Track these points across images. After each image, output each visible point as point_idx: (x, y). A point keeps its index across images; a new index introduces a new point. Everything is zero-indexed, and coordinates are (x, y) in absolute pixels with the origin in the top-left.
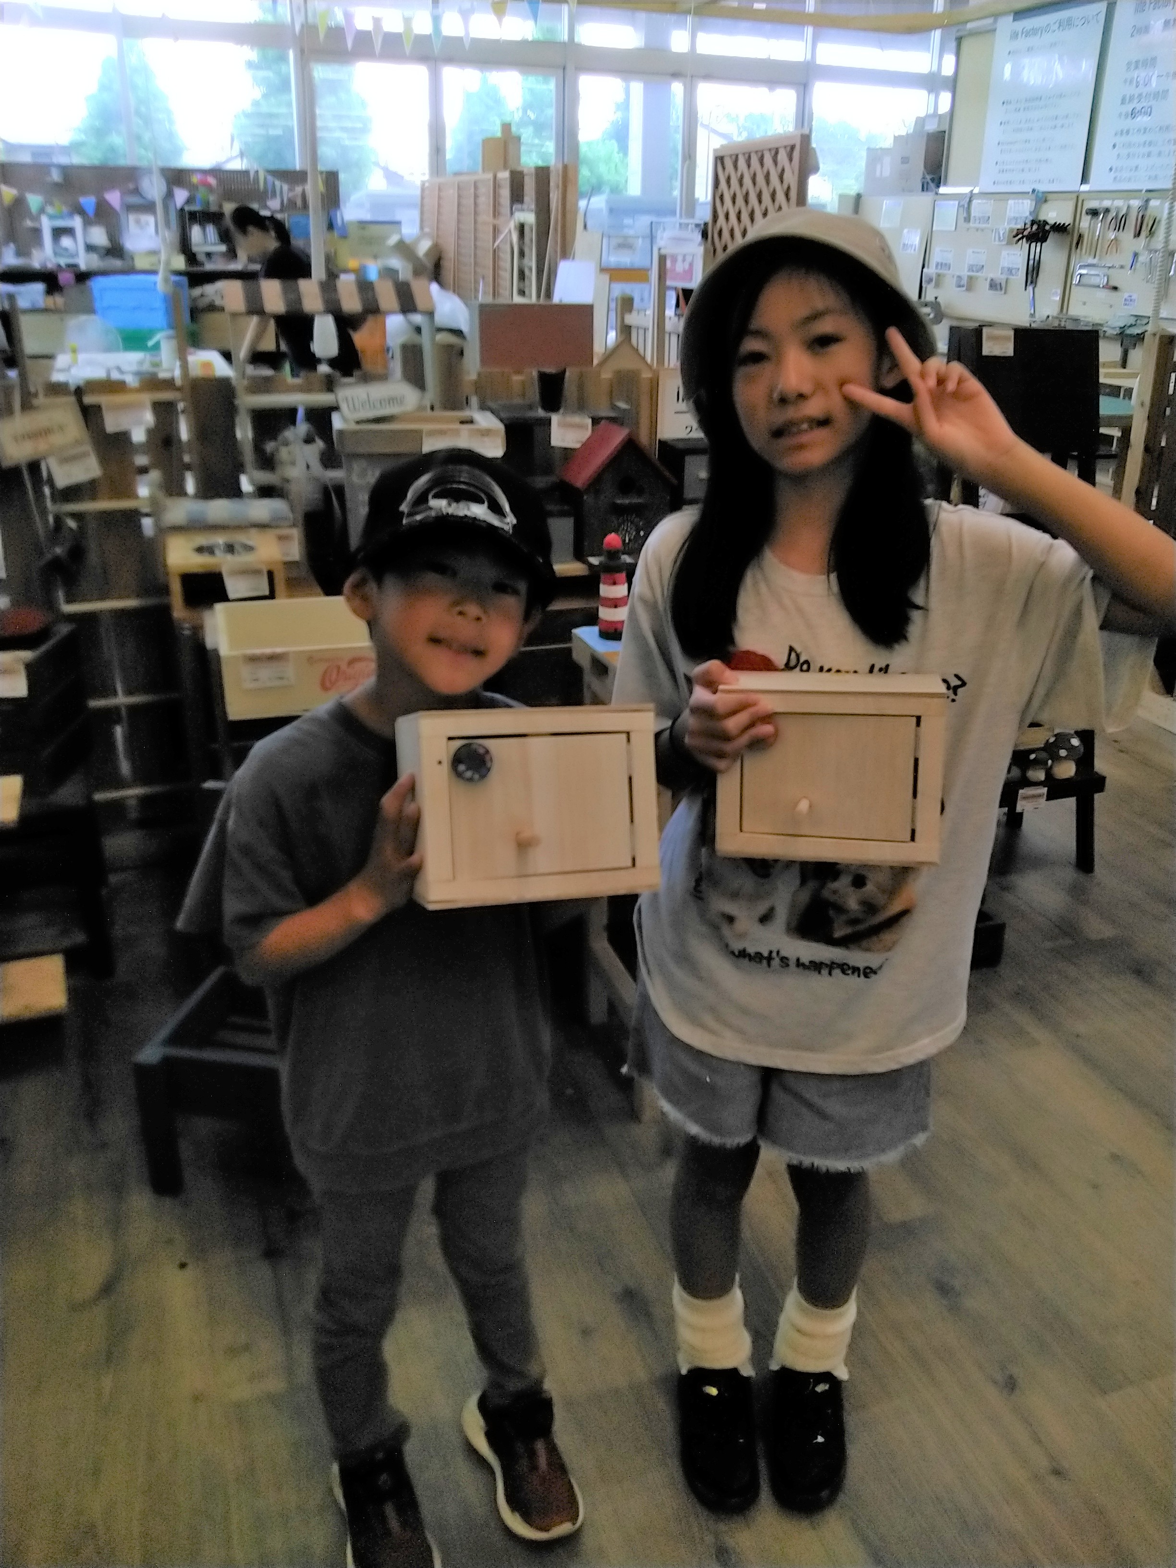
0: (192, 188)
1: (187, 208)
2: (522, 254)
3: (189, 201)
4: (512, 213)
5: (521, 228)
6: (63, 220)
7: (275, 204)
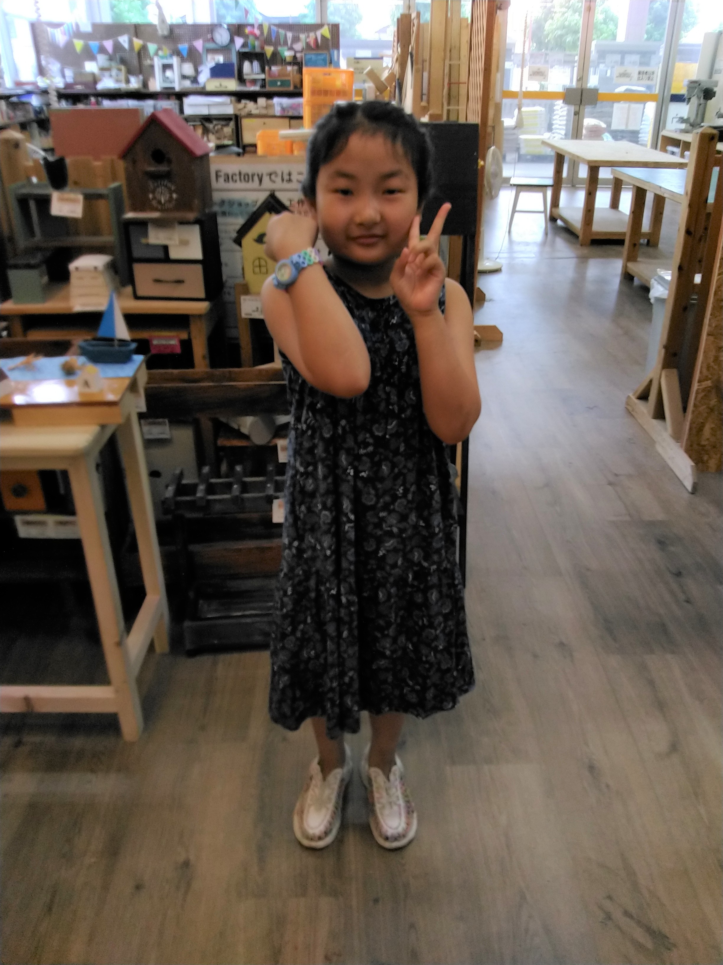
0: (245, 37)
3: (244, 45)
6: (167, 59)
7: (298, 46)
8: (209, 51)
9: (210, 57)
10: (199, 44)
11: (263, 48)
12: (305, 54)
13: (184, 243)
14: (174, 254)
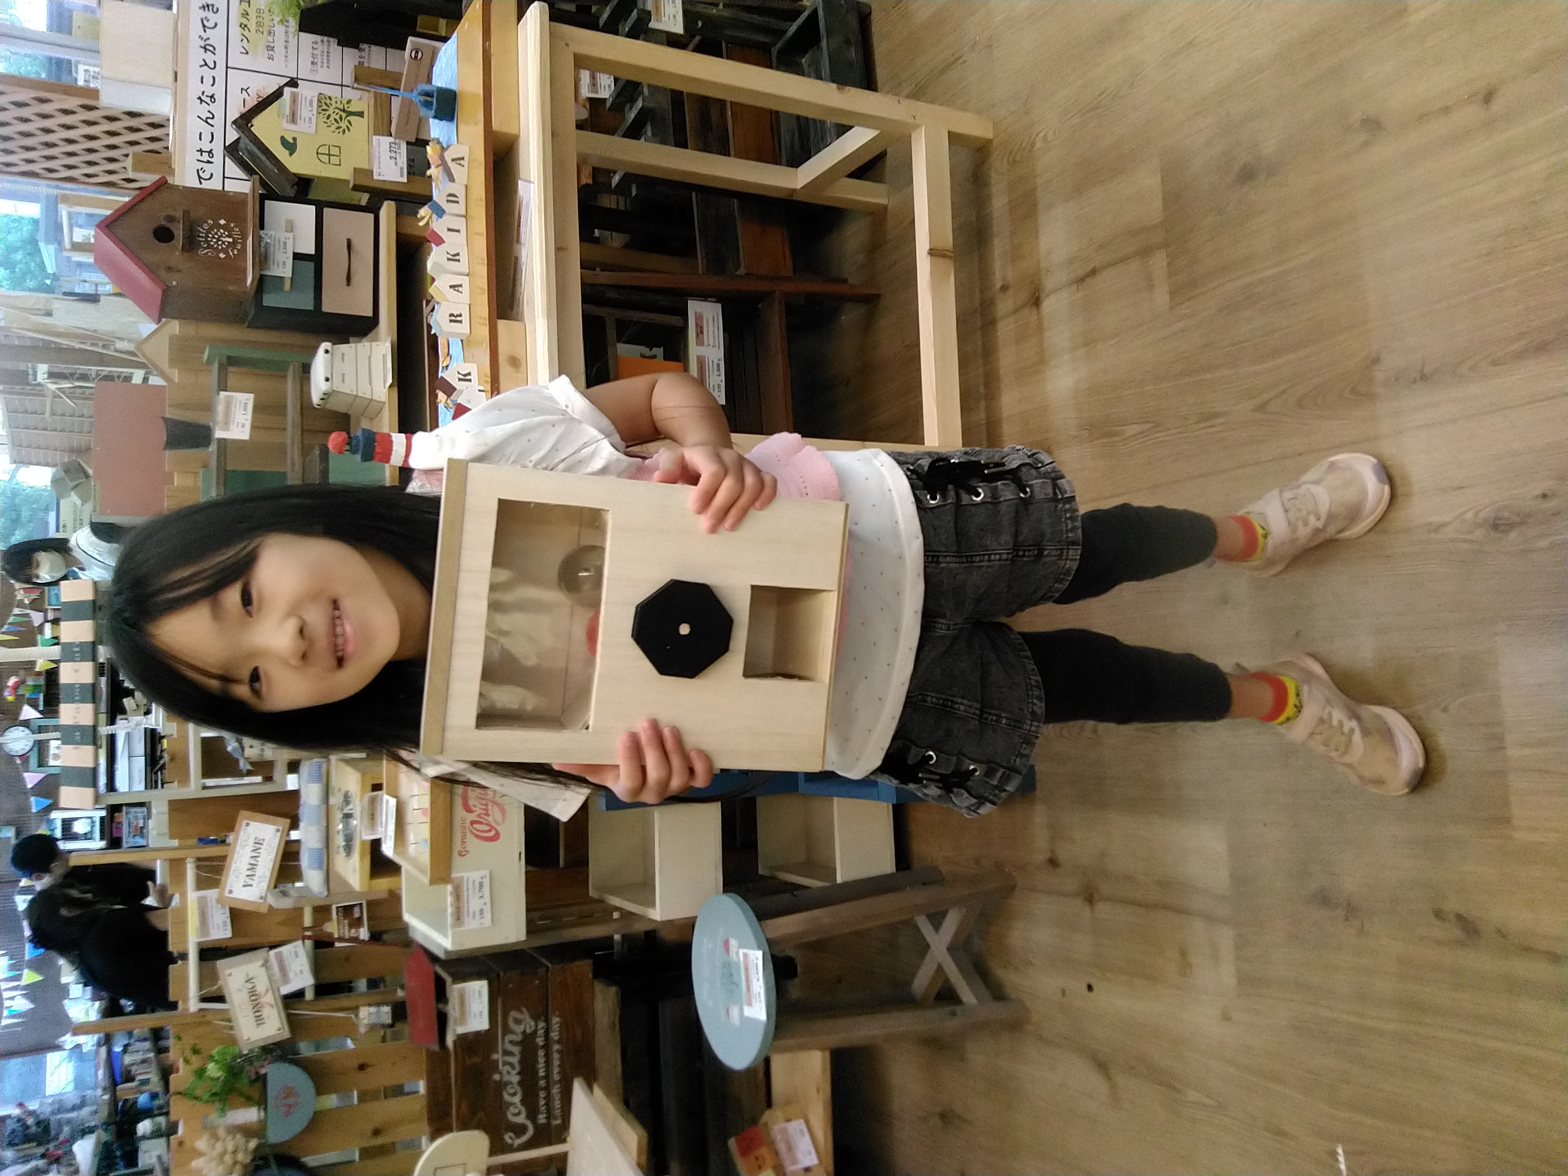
0: (20, 700)
1: (41, 708)
2: (84, 377)
3: (34, 705)
4: (39, 385)
5: (53, 375)
6: (56, 828)
7: (37, 618)
8: (42, 763)
9: (52, 762)
10: (31, 779)
11: (39, 674)
12: (49, 605)
13: (290, 227)
14: (310, 248)
